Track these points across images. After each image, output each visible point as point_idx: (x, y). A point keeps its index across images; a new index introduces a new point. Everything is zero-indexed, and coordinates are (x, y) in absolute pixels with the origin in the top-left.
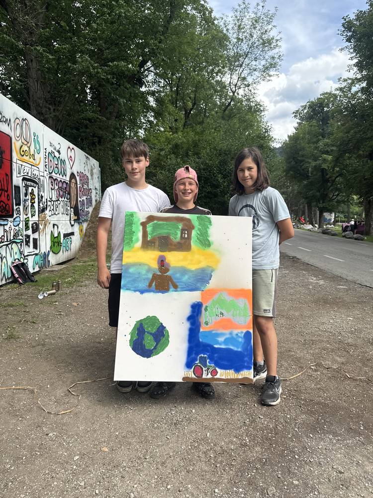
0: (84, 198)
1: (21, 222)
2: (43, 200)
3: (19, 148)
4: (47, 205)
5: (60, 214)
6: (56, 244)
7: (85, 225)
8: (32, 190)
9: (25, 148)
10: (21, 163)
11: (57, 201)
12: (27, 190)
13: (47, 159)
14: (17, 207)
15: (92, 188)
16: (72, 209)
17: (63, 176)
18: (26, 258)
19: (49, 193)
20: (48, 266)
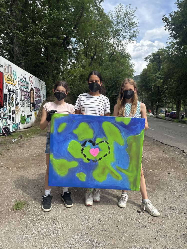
0: (38, 99)
1: (7, 110)
2: (18, 100)
3: (7, 78)
4: (19, 102)
5: (26, 106)
6: (23, 120)
7: (38, 112)
8: (12, 95)
9: (9, 77)
10: (7, 84)
11: (24, 100)
12: (10, 96)
13: (19, 82)
14: (5, 103)
15: (41, 94)
16: (31, 104)
17: (27, 89)
18: (9, 125)
19: (20, 97)
20: (19, 129)
